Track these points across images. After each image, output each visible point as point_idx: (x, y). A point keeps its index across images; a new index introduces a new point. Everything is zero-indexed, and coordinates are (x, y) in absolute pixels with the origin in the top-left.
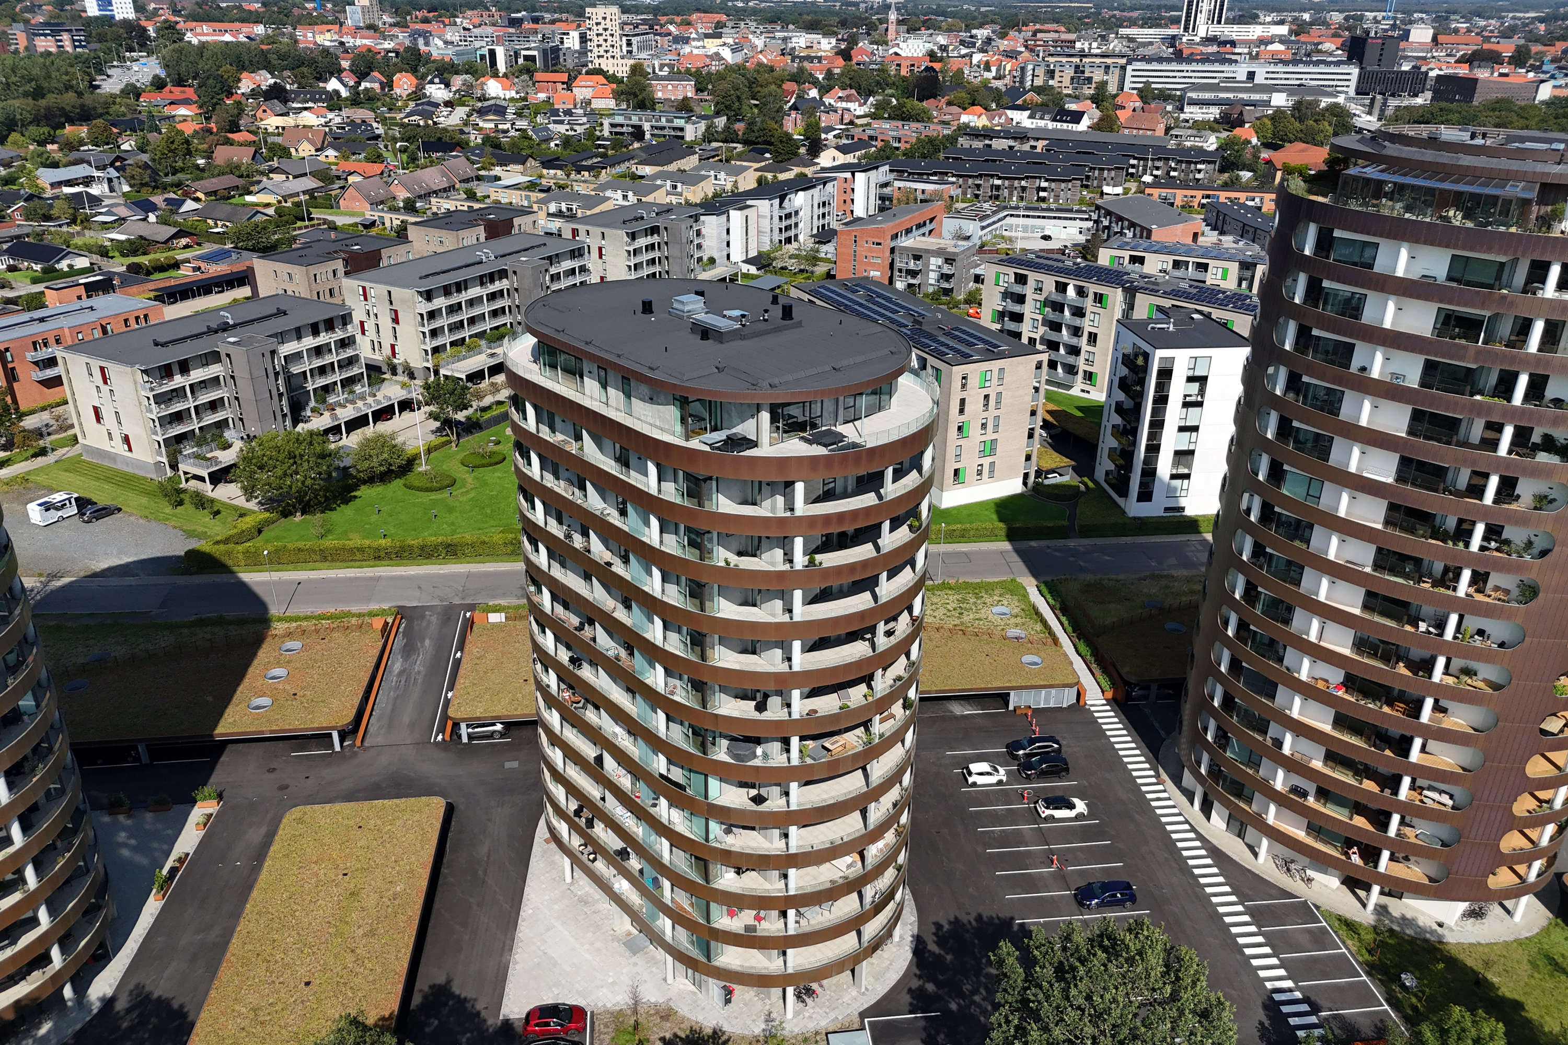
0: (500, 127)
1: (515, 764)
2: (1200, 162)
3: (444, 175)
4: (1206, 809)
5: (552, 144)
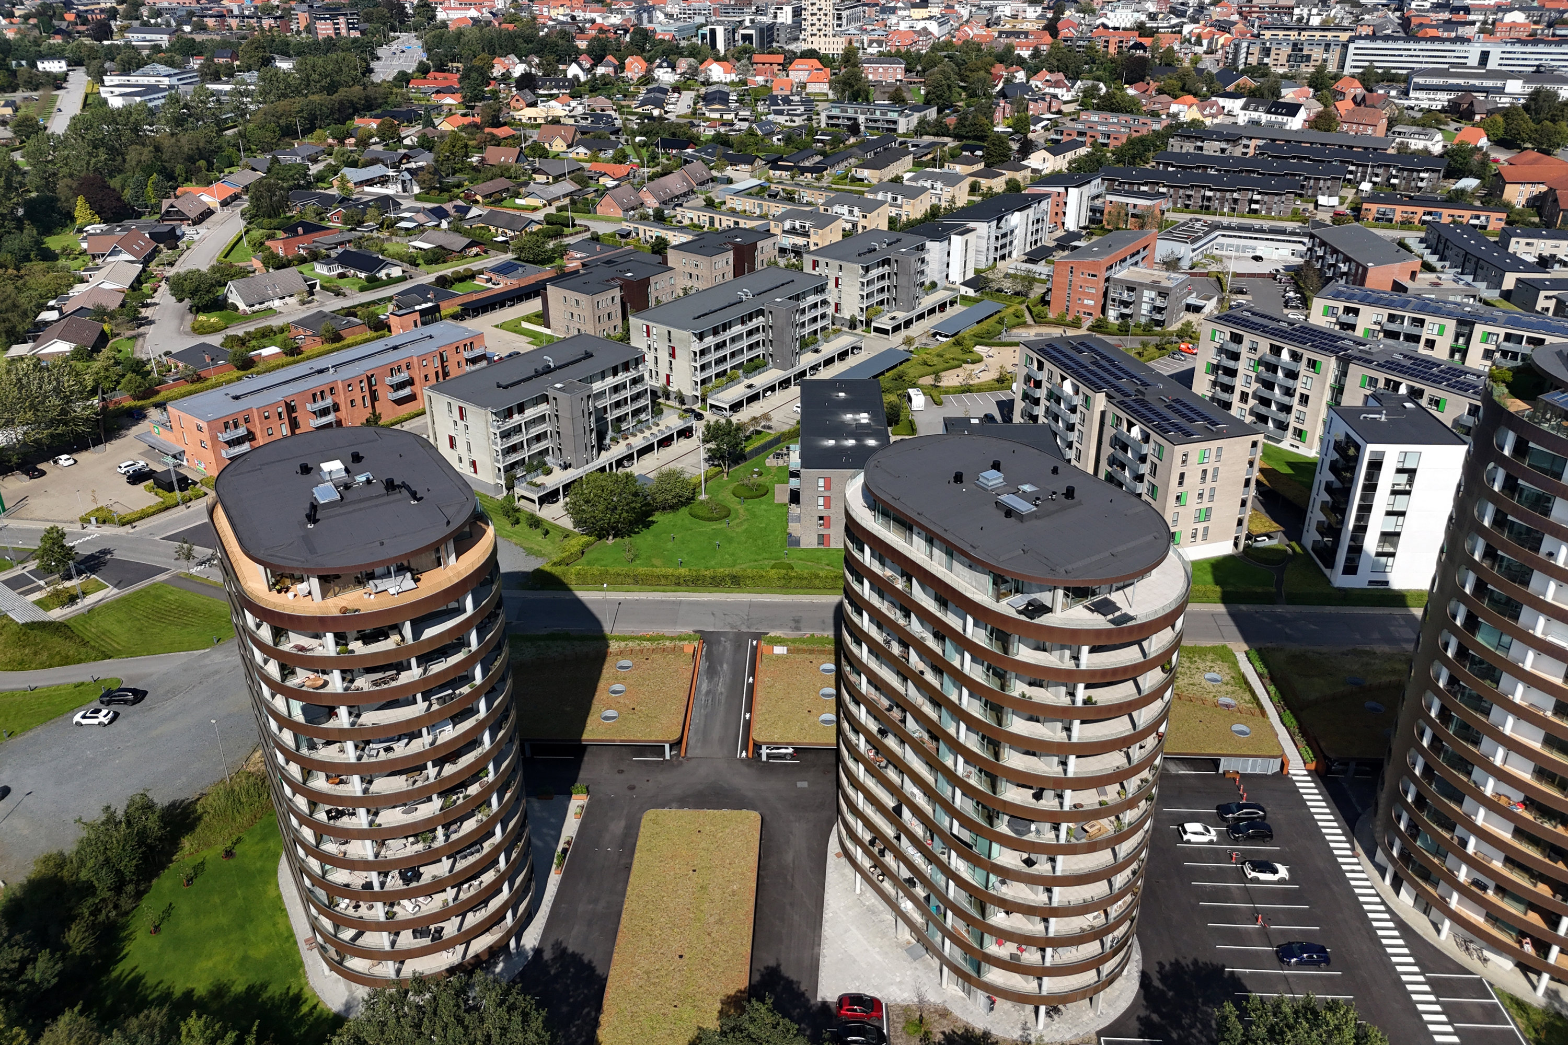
0: (725, 117)
1: (805, 784)
2: (1423, 171)
3: (684, 179)
4: (1397, 885)
5: (775, 139)
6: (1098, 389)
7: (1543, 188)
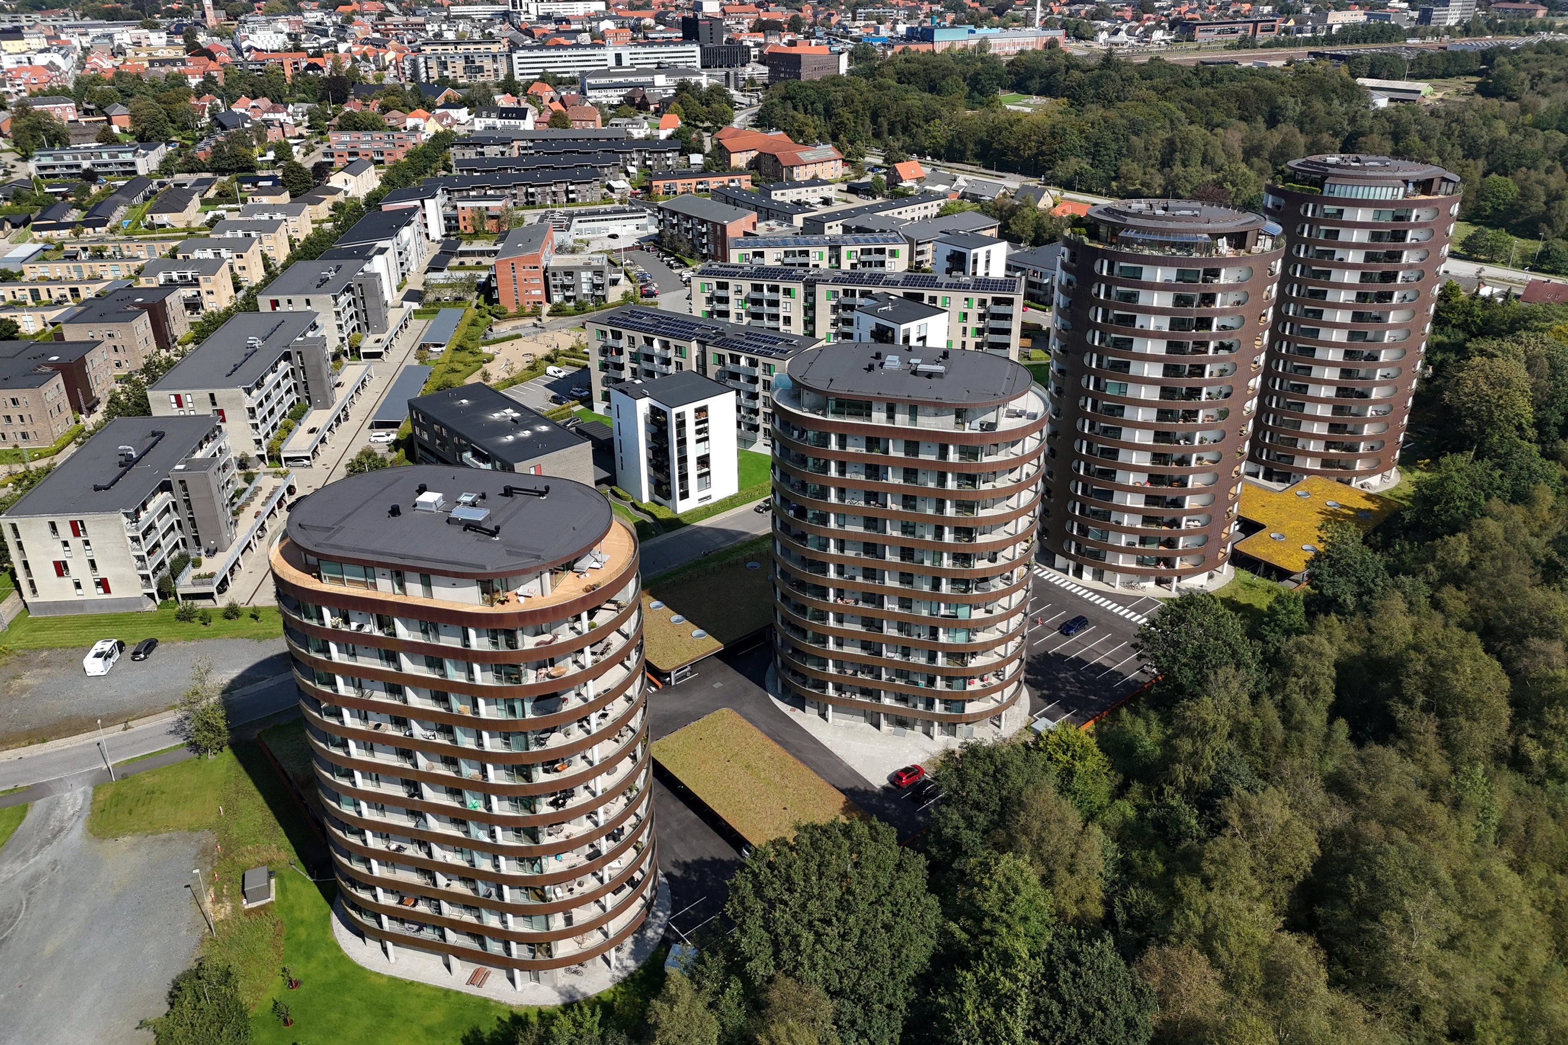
2: (667, 152)
4: (1078, 573)
6: (689, 340)
7: (754, 154)
